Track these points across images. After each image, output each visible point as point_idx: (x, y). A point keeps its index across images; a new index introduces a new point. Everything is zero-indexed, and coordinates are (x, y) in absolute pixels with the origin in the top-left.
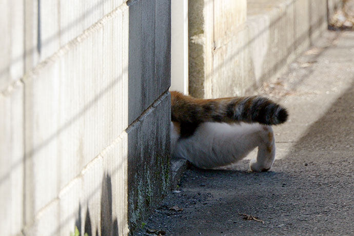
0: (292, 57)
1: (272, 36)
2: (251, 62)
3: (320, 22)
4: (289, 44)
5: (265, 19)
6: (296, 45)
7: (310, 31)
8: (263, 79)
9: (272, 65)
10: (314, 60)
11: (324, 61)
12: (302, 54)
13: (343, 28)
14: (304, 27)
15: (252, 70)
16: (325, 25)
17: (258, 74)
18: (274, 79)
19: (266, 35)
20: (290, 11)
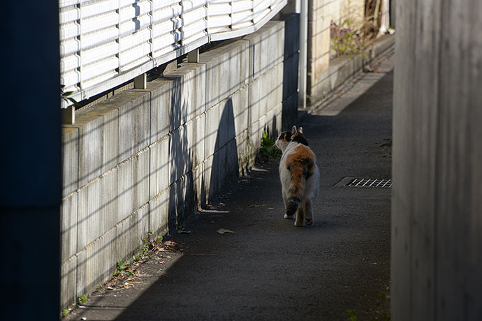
0: (347, 81)
1: (339, 73)
2: (330, 83)
3: (358, 70)
4: (346, 76)
5: (336, 68)
6: (349, 77)
7: (354, 73)
8: (335, 89)
9: (339, 83)
10: (355, 83)
11: (359, 83)
12: (351, 81)
13: (369, 71)
14: (352, 71)
15: (330, 85)
16: (361, 71)
17: (333, 87)
19: (337, 73)
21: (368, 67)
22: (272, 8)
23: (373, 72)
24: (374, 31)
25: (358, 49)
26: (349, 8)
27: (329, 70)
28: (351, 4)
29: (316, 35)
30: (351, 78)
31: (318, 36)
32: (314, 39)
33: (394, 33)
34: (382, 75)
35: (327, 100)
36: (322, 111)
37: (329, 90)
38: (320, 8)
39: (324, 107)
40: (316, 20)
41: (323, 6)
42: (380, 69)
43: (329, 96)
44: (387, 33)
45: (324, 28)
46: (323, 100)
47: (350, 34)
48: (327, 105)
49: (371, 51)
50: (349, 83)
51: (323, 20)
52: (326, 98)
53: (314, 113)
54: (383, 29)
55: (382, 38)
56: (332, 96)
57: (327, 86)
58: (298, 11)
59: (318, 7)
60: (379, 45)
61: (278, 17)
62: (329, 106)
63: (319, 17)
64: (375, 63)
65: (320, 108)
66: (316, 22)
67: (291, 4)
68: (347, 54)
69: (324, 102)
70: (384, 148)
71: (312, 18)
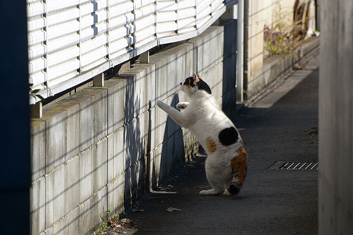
0: (278, 78)
1: (271, 72)
2: (264, 79)
3: (289, 68)
4: (278, 73)
5: (269, 66)
6: (281, 74)
7: (285, 71)
8: (268, 85)
9: (272, 80)
10: (286, 79)
11: (289, 79)
13: (298, 69)
14: (283, 69)
15: (264, 81)
16: (291, 68)
17: (266, 83)
18: (272, 84)
19: (270, 71)
20: (278, 63)
21: (297, 65)
22: (212, 15)
23: (301, 69)
24: (302, 33)
25: (289, 49)
26: (280, 14)
27: (263, 68)
28: (282, 11)
29: (251, 38)
30: (283, 75)
31: (253, 39)
32: (249, 41)
33: (320, 35)
34: (309, 72)
35: (261, 94)
36: (257, 104)
37: (263, 86)
38: (255, 14)
39: (260, 100)
40: (251, 25)
41: (257, 13)
42: (308, 67)
43: (263, 91)
44: (314, 35)
45: (258, 32)
46: (258, 94)
47: (281, 37)
48: (262, 98)
49: (299, 51)
50: (280, 79)
51: (258, 24)
52: (261, 93)
53: (251, 106)
54: (310, 32)
55: (309, 40)
56: (265, 91)
57: (261, 82)
58: (235, 17)
59: (253, 13)
60: (306, 45)
61: (218, 22)
62: (263, 100)
63: (254, 22)
64: (303, 61)
65: (255, 101)
66: (251, 26)
67: (229, 11)
68: (278, 54)
69: (259, 96)
70: (312, 136)
71: (248, 23)
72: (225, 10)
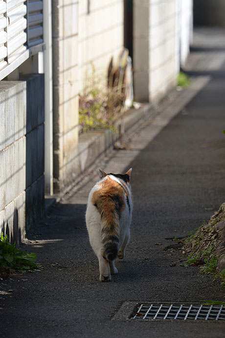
0: (97, 161)
1: (89, 152)
2: (80, 162)
3: (109, 147)
4: (97, 153)
5: (86, 144)
6: (100, 155)
7: (105, 150)
8: (86, 169)
9: (89, 163)
10: (107, 162)
11: (112, 163)
12: (102, 160)
13: (120, 149)
14: (103, 148)
15: (80, 166)
16: (112, 148)
17: (83, 167)
18: (90, 170)
19: (86, 151)
20: (97, 141)
21: (118, 144)
23: (124, 149)
24: (121, 102)
25: (107, 123)
27: (78, 147)
28: (96, 74)
29: (63, 103)
30: (103, 156)
31: (66, 105)
32: (61, 109)
33: (140, 108)
34: (136, 153)
35: (78, 184)
36: (74, 199)
37: (79, 172)
38: (68, 69)
39: (76, 193)
40: (63, 84)
41: (69, 68)
42: (132, 146)
43: (79, 179)
44: (132, 107)
45: (72, 95)
46: (73, 184)
47: (98, 106)
48: (79, 190)
49: (120, 127)
50: (100, 162)
51: (71, 85)
52: (76, 181)
53: (64, 202)
54: (128, 102)
55: (127, 113)
56: (82, 179)
57: (76, 167)
58: (40, 71)
59: (65, 69)
60: (127, 119)
61: (17, 75)
62: (81, 192)
63: (66, 81)
64: (125, 139)
65: (70, 195)
66: (63, 87)
67: (33, 59)
68: (94, 129)
69: (74, 186)
70: (170, 253)
71: (58, 81)
72: (28, 57)
